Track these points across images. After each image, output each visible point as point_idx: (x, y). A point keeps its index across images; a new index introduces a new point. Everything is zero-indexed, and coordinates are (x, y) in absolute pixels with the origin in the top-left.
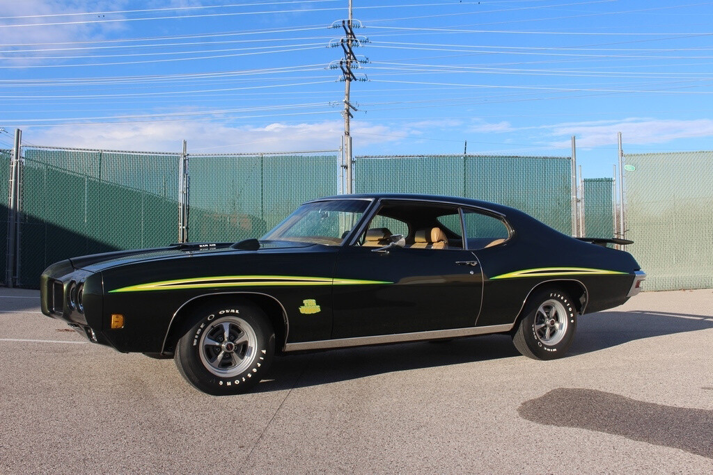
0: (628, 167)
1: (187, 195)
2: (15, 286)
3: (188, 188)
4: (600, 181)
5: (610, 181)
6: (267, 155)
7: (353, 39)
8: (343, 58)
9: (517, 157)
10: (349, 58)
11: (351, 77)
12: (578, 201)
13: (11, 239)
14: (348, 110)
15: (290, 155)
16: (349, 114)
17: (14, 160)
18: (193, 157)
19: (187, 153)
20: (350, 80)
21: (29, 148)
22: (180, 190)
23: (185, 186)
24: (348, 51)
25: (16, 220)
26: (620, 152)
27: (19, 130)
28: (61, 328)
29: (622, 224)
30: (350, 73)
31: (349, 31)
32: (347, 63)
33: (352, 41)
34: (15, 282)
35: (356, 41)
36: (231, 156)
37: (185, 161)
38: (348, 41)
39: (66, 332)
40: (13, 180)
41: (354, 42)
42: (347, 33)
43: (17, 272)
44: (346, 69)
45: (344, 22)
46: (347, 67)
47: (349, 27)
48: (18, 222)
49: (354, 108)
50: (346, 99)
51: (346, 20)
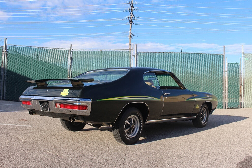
0: (246, 59)
1: (71, 66)
2: (3, 100)
3: (72, 63)
4: (235, 64)
5: (238, 64)
6: (103, 51)
7: (133, 8)
8: (129, 16)
9: (202, 54)
10: (132, 16)
11: (132, 23)
12: (225, 71)
13: (2, 81)
14: (131, 36)
15: (113, 51)
16: (131, 37)
17: (4, 50)
18: (74, 50)
19: (72, 49)
20: (132, 24)
21: (10, 46)
22: (69, 63)
23: (71, 62)
24: (131, 13)
25: (4, 74)
26: (243, 53)
27: (6, 39)
28: (21, 119)
29: (243, 81)
30: (132, 21)
31: (132, 6)
32: (131, 17)
33: (133, 9)
34: (4, 98)
35: (134, 9)
36: (89, 51)
37: (71, 52)
38: (131, 9)
39: (23, 121)
40: (4, 58)
41: (134, 10)
42: (131, 6)
43: (4, 94)
44: (130, 20)
45: (130, 2)
46: (131, 19)
47: (132, 4)
48: (5, 75)
49: (133, 35)
50: (130, 31)
51: (131, 1)
